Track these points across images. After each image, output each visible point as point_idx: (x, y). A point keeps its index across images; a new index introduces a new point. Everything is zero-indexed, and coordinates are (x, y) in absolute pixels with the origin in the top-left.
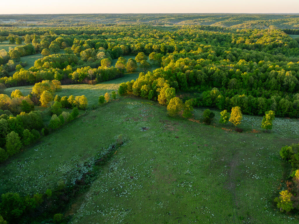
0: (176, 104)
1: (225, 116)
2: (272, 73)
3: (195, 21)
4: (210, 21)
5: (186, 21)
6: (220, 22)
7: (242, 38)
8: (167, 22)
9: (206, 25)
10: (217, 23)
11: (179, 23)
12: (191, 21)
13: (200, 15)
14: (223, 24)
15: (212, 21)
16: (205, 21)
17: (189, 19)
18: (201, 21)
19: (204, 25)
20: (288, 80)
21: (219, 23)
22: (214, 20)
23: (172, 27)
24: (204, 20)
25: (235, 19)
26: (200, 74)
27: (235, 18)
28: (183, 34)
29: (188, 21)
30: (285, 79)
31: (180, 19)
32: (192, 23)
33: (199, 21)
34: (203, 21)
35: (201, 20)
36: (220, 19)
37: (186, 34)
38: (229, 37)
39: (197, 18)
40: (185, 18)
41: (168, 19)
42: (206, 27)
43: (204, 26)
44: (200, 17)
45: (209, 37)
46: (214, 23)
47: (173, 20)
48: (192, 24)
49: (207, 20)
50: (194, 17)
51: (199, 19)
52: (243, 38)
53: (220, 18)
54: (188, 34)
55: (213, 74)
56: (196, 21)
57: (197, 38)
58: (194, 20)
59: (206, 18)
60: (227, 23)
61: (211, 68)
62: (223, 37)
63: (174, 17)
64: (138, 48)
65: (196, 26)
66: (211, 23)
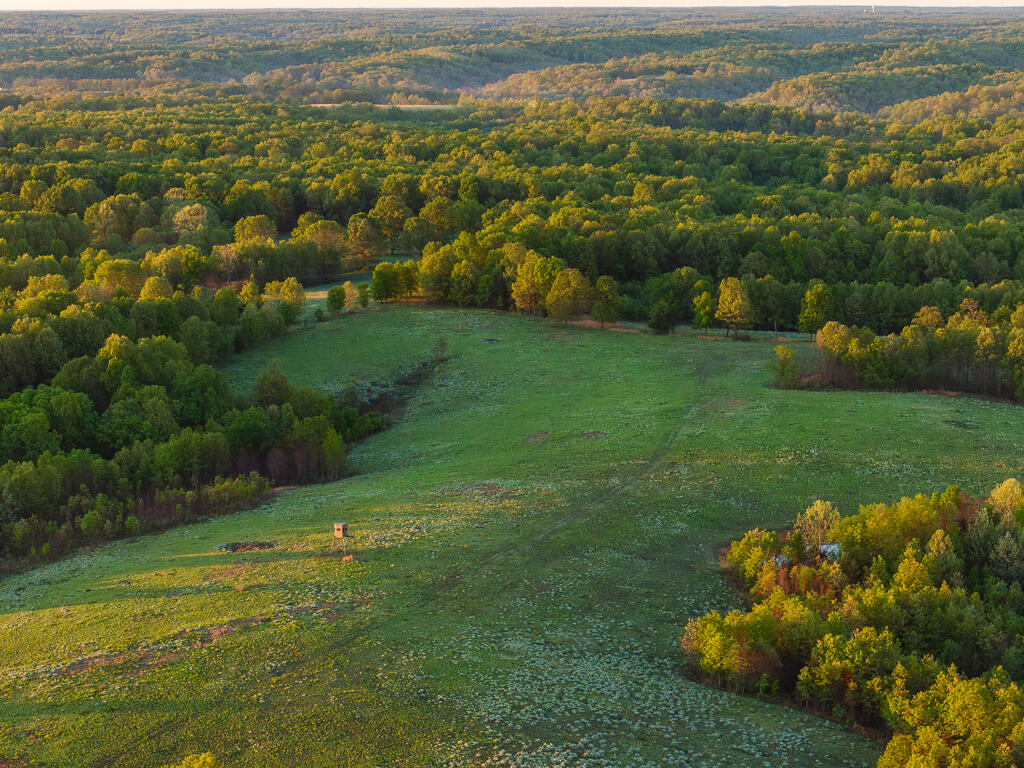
0: (573, 284)
1: (703, 306)
2: (890, 240)
3: (614, 76)
4: (731, 70)
5: (543, 73)
6: (803, 80)
7: (880, 159)
8: (391, 79)
9: (693, 101)
10: (785, 87)
11: (494, 88)
12: (587, 70)
13: (662, 29)
14: (829, 95)
15: (747, 69)
16: (697, 75)
17: (571, 59)
18: (660, 70)
19: (680, 100)
20: (936, 257)
21: (800, 89)
22: (764, 62)
23: (449, 116)
24: (685, 61)
25: (931, 60)
26: (639, 243)
27: (928, 47)
28: (552, 143)
29: (557, 70)
30: (928, 254)
31: (496, 58)
32: (596, 88)
33: (648, 72)
34: (686, 70)
35: (667, 62)
36: (815, 57)
37: (568, 139)
38: (813, 155)
39: (636, 46)
40: (530, 46)
41: (395, 56)
42: (698, 113)
43: (683, 107)
44: (660, 43)
45: (700, 154)
46: (763, 84)
47: (441, 62)
48: (599, 94)
49: (707, 64)
50: (605, 42)
51: (651, 59)
52: (884, 159)
53: (818, 48)
54: (578, 139)
55: (685, 244)
56: (625, 76)
57: (630, 160)
58: (610, 63)
59: (703, 53)
60: (856, 84)
61: (681, 225)
62: (778, 154)
63: (437, 41)
64: (347, 192)
65: (623, 108)
66: (741, 87)
